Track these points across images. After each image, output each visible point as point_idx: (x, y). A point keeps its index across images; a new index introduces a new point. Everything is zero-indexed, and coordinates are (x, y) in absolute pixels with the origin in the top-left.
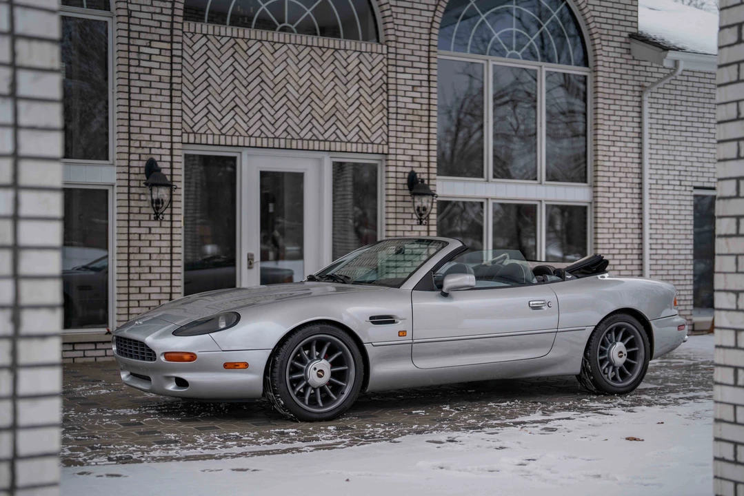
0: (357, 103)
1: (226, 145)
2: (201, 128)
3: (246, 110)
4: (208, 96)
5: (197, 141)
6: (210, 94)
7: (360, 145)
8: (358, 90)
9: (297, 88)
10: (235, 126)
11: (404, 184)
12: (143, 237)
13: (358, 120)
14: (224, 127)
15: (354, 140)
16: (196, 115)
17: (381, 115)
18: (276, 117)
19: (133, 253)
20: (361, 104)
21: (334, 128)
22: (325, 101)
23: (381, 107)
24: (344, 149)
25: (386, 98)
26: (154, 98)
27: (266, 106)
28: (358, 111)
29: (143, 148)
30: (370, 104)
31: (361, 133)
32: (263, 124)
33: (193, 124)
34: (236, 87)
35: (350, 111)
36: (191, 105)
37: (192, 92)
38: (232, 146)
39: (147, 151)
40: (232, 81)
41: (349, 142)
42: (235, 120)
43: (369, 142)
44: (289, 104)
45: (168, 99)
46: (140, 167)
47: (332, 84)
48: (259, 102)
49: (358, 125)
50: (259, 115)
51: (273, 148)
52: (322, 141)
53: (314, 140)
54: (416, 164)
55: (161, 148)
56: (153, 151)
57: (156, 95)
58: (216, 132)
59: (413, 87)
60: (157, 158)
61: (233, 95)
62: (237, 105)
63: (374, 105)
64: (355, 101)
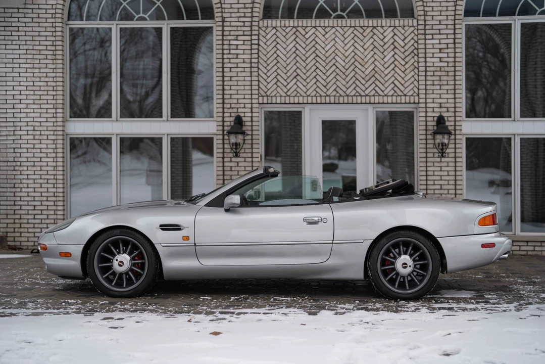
0: (393, 66)
1: (290, 103)
2: (272, 92)
3: (305, 77)
4: (277, 69)
5: (269, 102)
6: (278, 68)
7: (394, 98)
8: (393, 56)
9: (344, 58)
10: (297, 90)
11: (434, 126)
12: (233, 169)
13: (393, 79)
14: (288, 90)
15: (390, 94)
16: (268, 83)
17: (413, 73)
18: (328, 81)
19: (227, 180)
20: (396, 66)
21: (374, 85)
22: (366, 66)
23: (412, 67)
24: (381, 101)
25: (417, 60)
26: (240, 74)
27: (320, 73)
28: (393, 72)
29: (232, 108)
30: (404, 66)
31: (396, 89)
32: (318, 87)
33: (267, 90)
34: (297, 62)
35: (386, 72)
36: (265, 77)
37: (265, 68)
38: (294, 103)
39: (235, 110)
40: (295, 58)
41: (386, 95)
42: (297, 85)
43: (403, 94)
44: (337, 70)
45: (249, 74)
46: (231, 122)
47: (372, 53)
48: (315, 71)
49: (393, 83)
50: (315, 80)
51: (325, 103)
52: (363, 96)
53: (357, 96)
54: (444, 110)
55: (245, 108)
56: (240, 110)
57: (241, 72)
58: (283, 94)
59: (440, 49)
60: (242, 115)
61: (295, 67)
62: (298, 75)
63: (407, 66)
64: (391, 64)
